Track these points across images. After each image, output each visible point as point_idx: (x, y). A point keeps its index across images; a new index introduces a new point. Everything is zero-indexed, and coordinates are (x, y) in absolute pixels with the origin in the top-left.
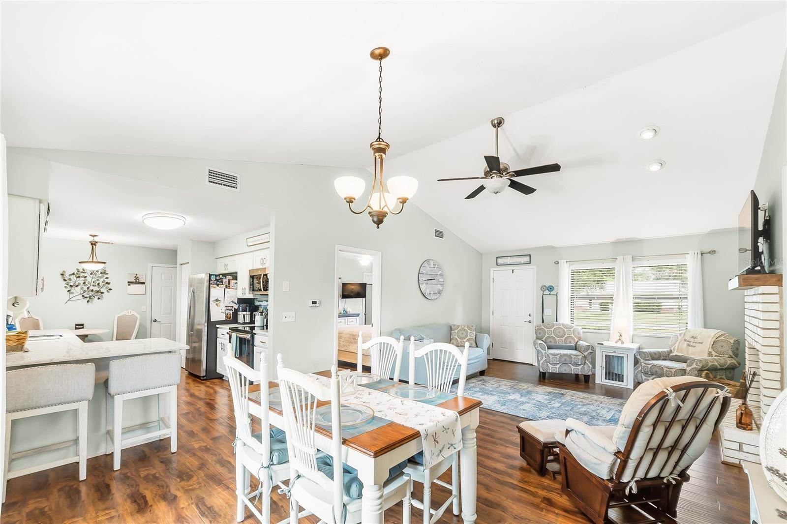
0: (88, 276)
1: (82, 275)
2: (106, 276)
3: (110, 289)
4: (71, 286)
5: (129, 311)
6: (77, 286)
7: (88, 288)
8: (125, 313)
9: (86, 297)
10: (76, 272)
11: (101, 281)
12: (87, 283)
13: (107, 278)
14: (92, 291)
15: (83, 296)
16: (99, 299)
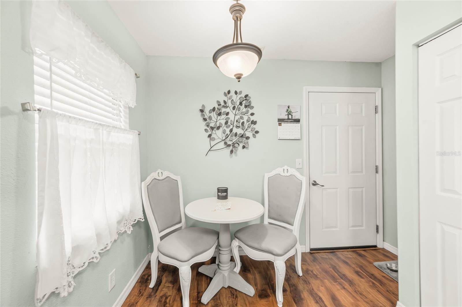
0: (230, 113)
1: (223, 110)
2: (251, 111)
3: (257, 132)
4: (212, 128)
5: (286, 167)
6: (218, 128)
7: (231, 131)
8: (279, 171)
9: (229, 146)
10: (216, 106)
11: (245, 118)
12: (229, 123)
13: (252, 114)
14: (236, 135)
15: (225, 143)
16: (244, 147)
